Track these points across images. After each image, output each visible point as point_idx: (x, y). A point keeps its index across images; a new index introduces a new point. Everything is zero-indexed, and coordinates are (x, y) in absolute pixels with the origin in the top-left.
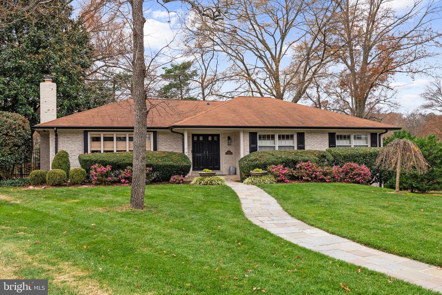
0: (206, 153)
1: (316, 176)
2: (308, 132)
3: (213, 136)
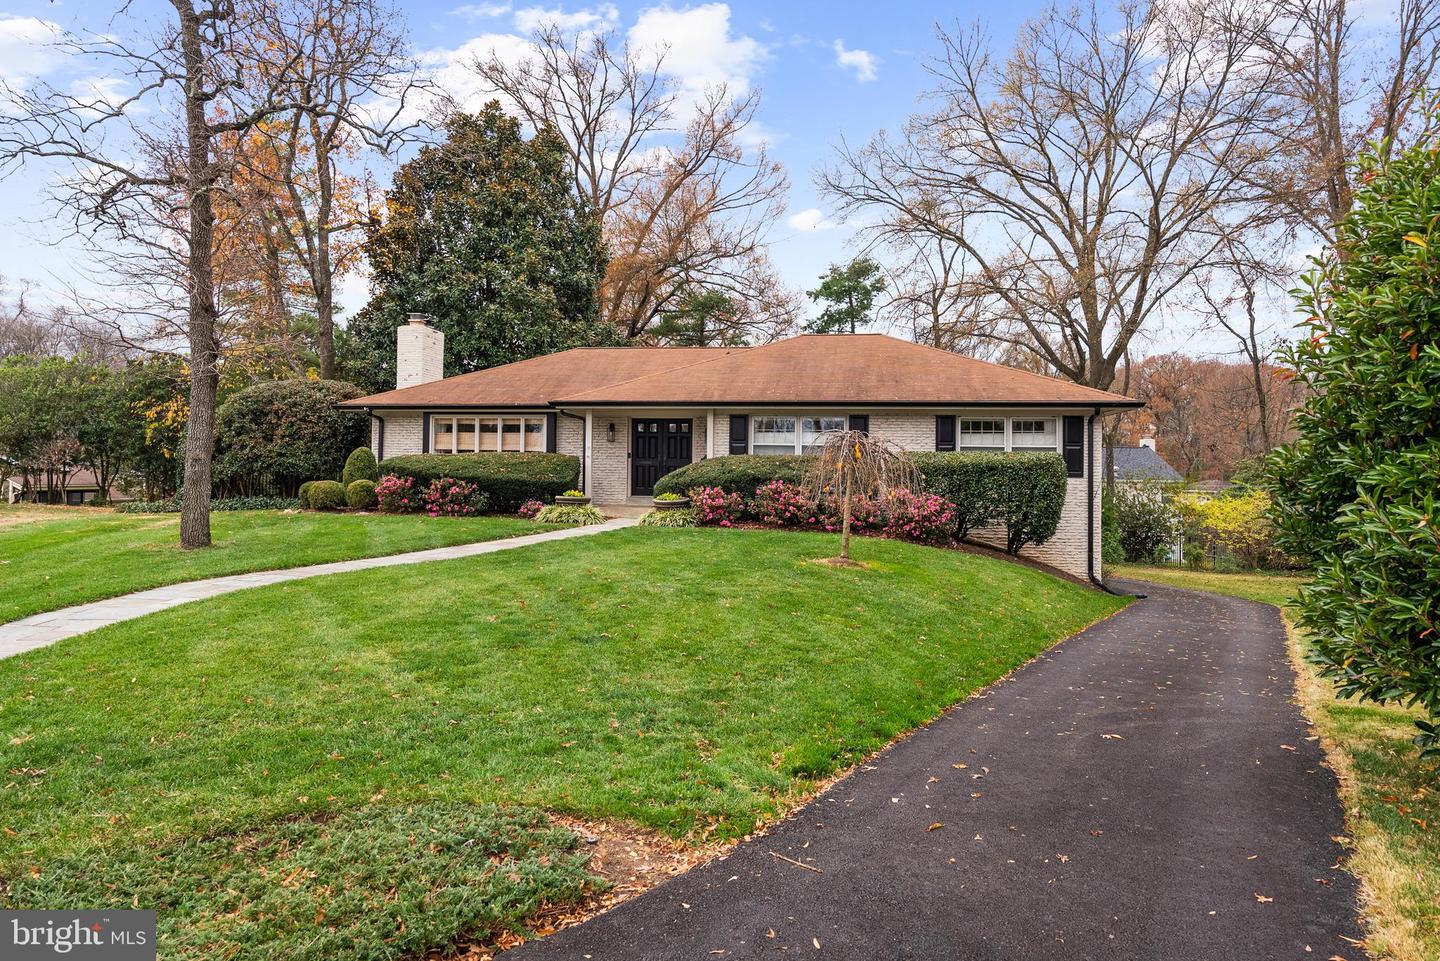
2: (878, 415)
3: (678, 422)
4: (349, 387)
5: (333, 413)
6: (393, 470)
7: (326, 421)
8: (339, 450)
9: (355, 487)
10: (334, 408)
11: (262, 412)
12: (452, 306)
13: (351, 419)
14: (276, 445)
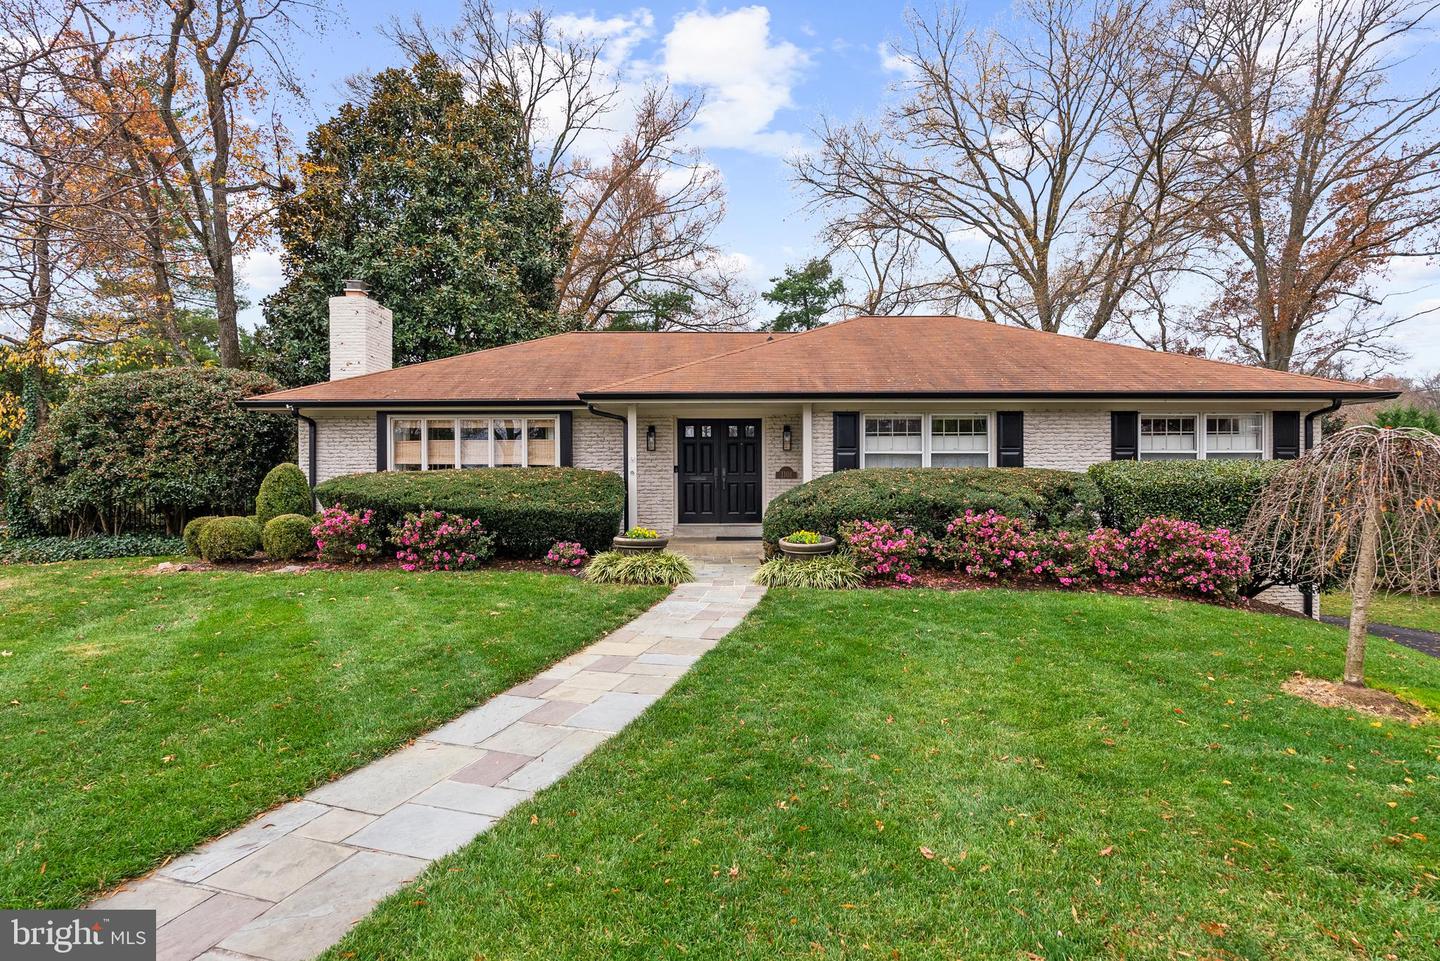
0: (720, 471)
1: (1017, 565)
2: (1034, 410)
3: (741, 423)
4: (261, 378)
5: (238, 413)
6: (339, 498)
7: (227, 426)
8: (248, 466)
9: (274, 526)
10: (238, 405)
11: (126, 412)
12: (392, 288)
13: (265, 422)
14: (148, 462)
